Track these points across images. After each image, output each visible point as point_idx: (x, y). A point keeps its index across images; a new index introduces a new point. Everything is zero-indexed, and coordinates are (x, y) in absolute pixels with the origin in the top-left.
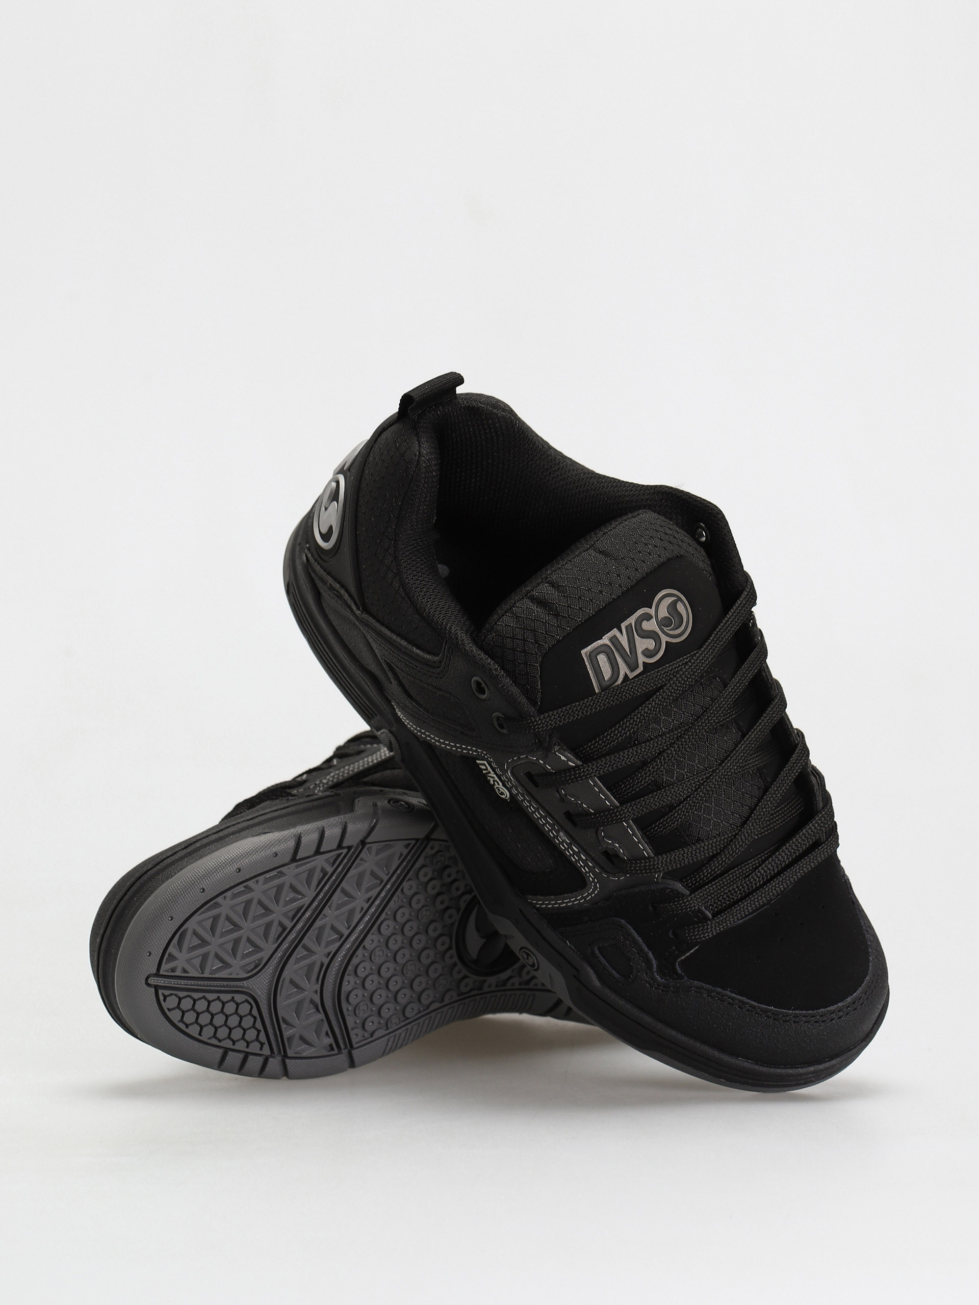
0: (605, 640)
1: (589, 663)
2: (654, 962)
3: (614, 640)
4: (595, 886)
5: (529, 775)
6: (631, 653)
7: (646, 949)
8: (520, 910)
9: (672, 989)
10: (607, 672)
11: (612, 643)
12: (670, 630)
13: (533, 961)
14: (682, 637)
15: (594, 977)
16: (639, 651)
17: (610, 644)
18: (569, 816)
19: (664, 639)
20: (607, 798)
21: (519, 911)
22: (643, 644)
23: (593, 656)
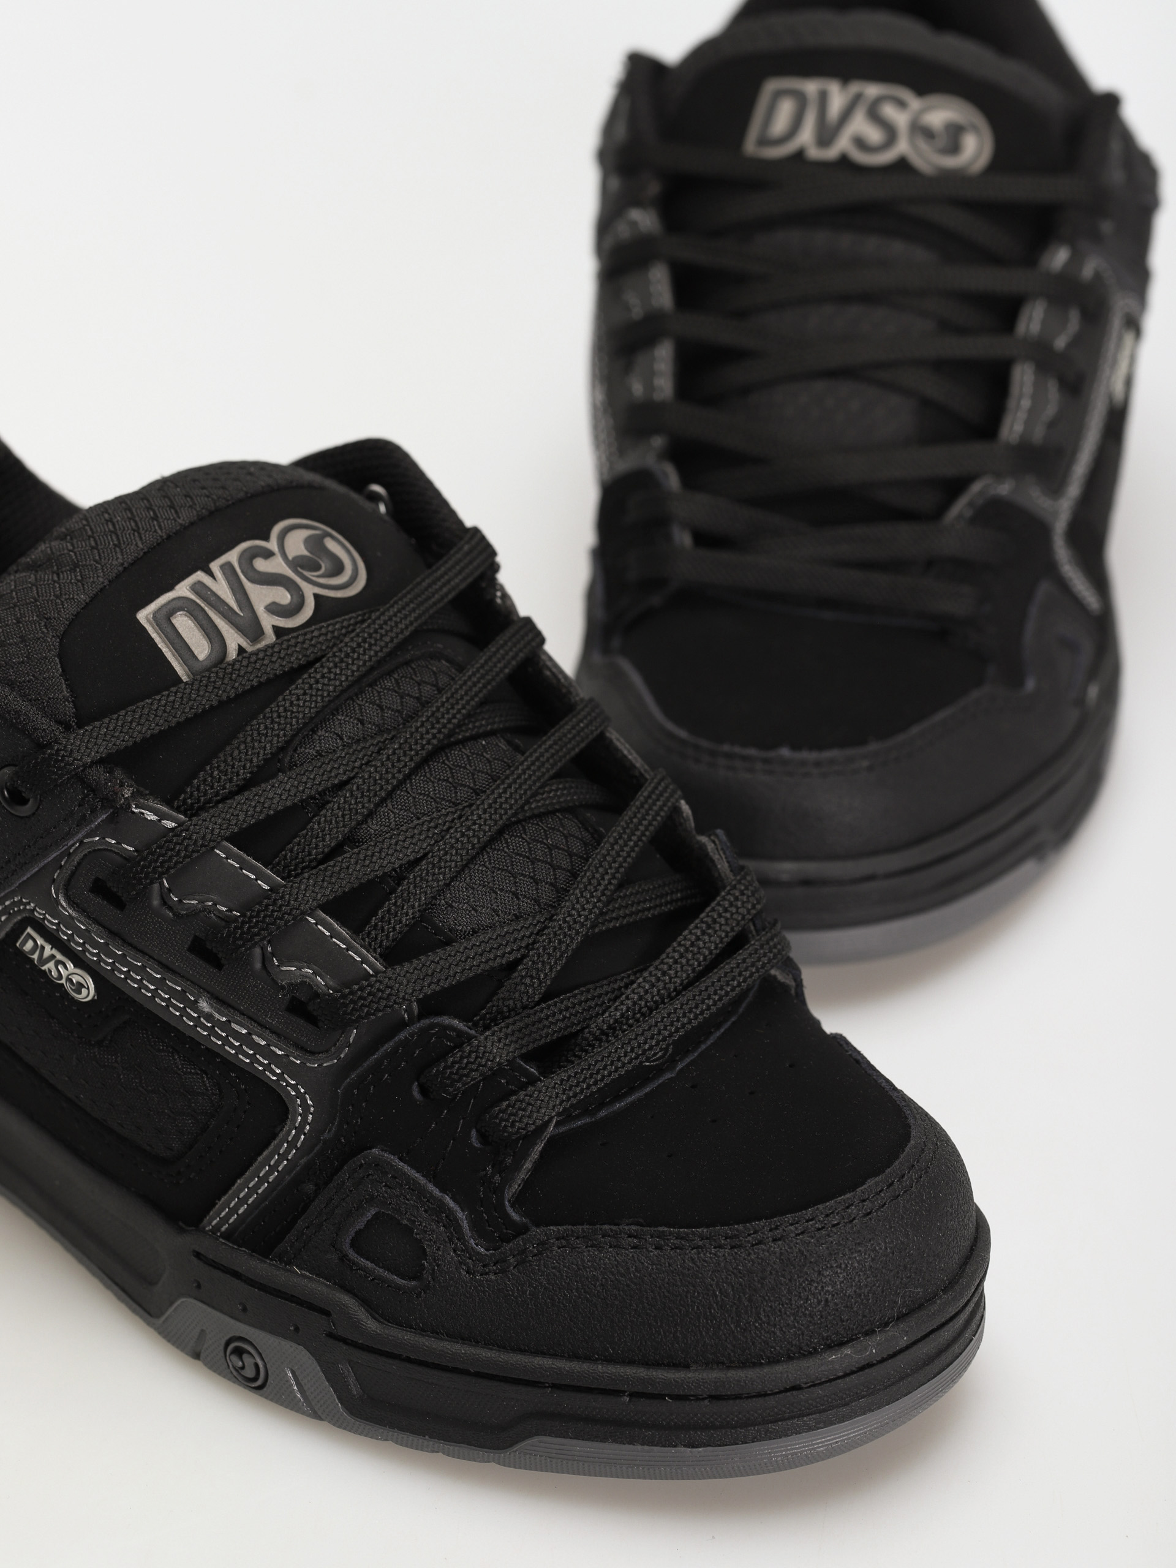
0: (183, 590)
1: (158, 634)
2: (460, 1214)
3: (199, 589)
4: (304, 1103)
5: (99, 888)
6: (241, 609)
7: (437, 1192)
8: (198, 1255)
9: (512, 1260)
10: (201, 649)
11: (197, 593)
12: (318, 576)
13: (253, 1361)
14: (350, 588)
15: (361, 1314)
16: (260, 610)
17: (193, 597)
18: (199, 948)
19: (309, 591)
20: (260, 876)
21: (193, 1259)
22: (261, 597)
23: (164, 619)
